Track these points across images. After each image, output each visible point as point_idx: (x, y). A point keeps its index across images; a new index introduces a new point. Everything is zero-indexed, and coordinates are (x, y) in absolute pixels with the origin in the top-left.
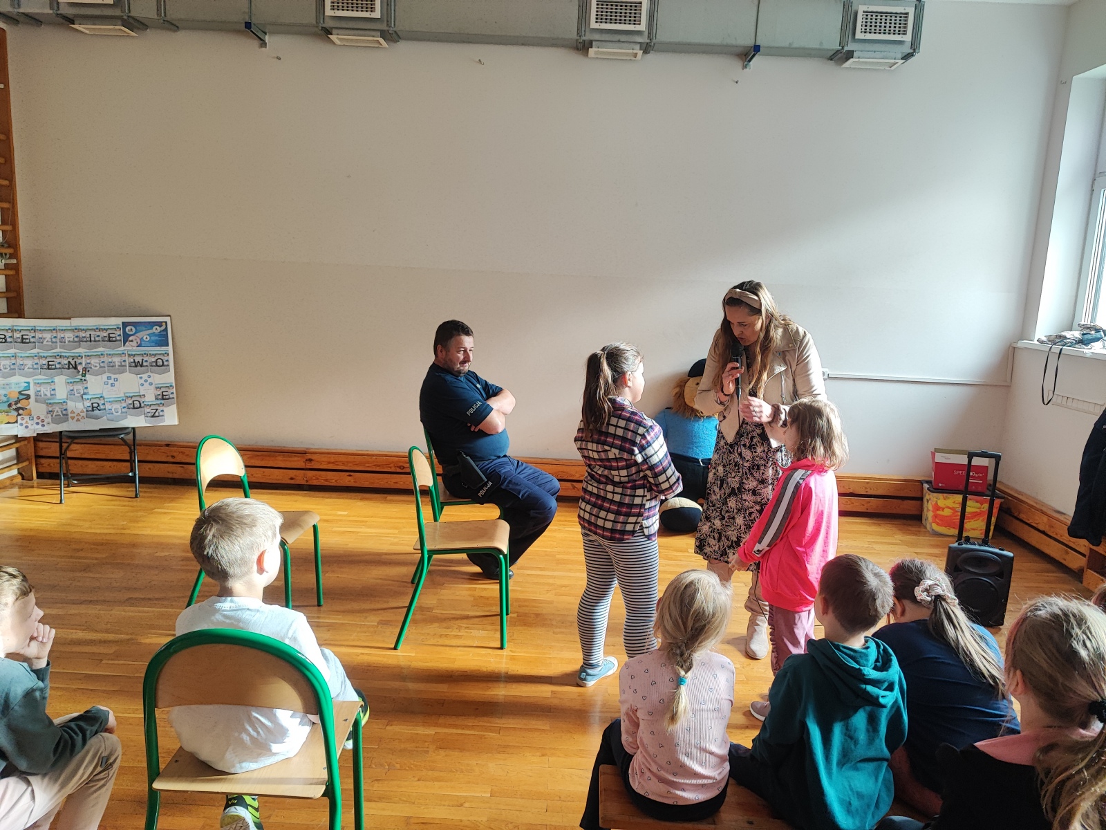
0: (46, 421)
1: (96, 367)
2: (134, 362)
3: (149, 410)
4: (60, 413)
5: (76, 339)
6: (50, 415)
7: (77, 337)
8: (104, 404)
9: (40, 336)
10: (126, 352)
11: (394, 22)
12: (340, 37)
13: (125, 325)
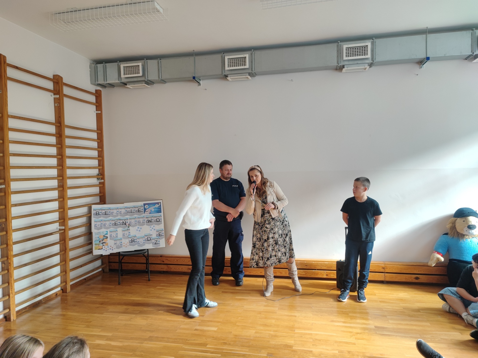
0: (114, 247)
1: (133, 223)
2: (148, 220)
3: (154, 241)
4: (119, 244)
5: (126, 212)
6: (115, 245)
7: (126, 211)
8: (136, 239)
9: (112, 211)
10: (145, 216)
11: (254, 68)
12: (231, 78)
13: (145, 205)
